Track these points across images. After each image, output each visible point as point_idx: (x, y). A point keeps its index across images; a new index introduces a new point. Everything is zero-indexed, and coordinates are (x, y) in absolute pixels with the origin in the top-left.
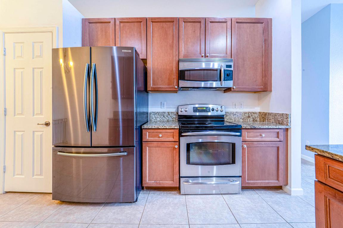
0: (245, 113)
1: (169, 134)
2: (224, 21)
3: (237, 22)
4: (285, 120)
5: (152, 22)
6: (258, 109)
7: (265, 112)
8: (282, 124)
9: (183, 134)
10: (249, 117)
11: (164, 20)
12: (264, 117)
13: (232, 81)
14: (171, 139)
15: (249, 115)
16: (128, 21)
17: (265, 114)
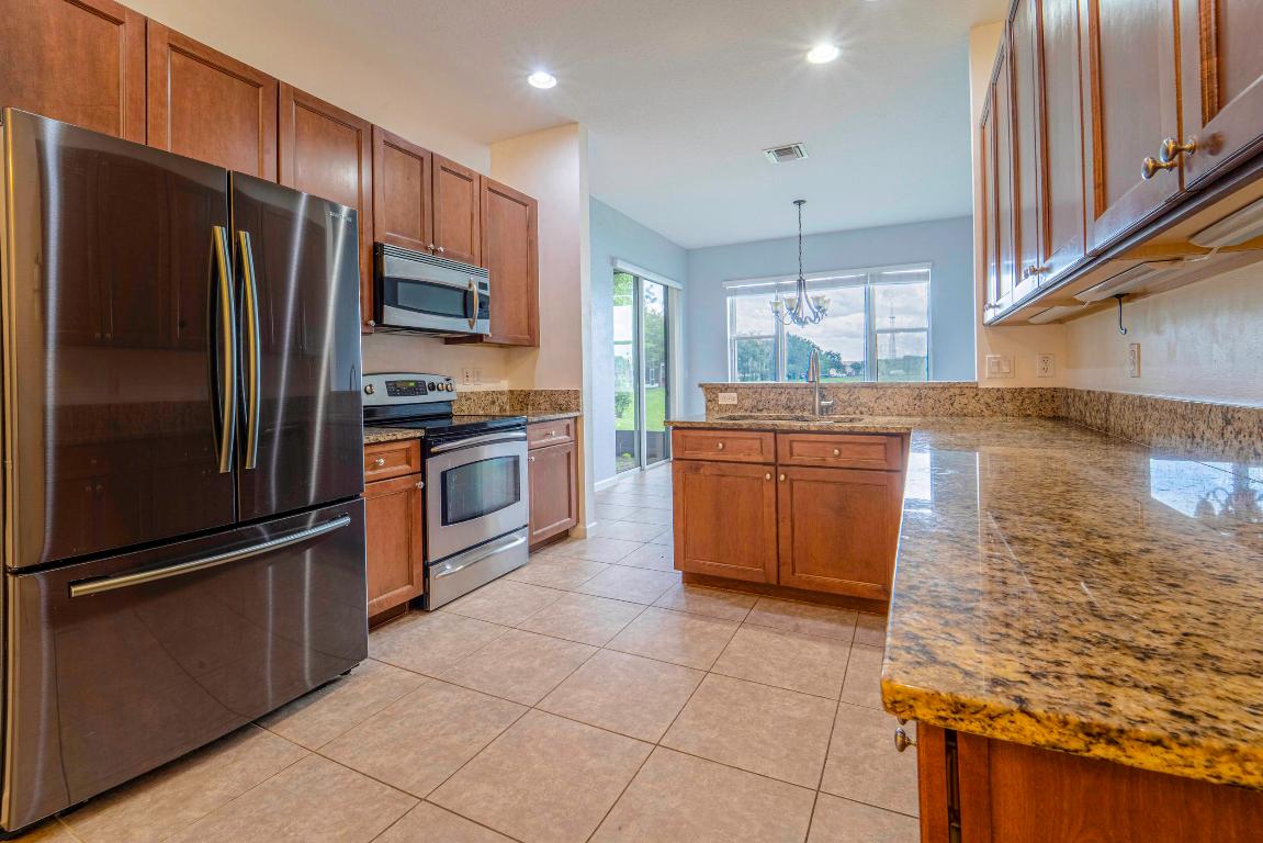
0: (487, 394)
1: (396, 455)
2: (467, 174)
3: (490, 189)
4: (573, 401)
5: (297, 103)
6: (504, 385)
7: (527, 389)
8: (568, 410)
9: (433, 450)
10: (493, 402)
11: (333, 115)
12: (523, 400)
13: (488, 321)
14: (404, 468)
15: (493, 397)
16: (206, 58)
17: (528, 394)
